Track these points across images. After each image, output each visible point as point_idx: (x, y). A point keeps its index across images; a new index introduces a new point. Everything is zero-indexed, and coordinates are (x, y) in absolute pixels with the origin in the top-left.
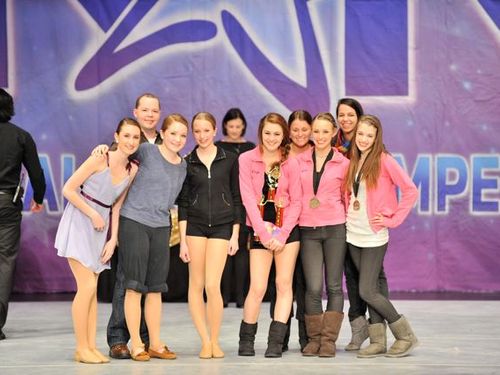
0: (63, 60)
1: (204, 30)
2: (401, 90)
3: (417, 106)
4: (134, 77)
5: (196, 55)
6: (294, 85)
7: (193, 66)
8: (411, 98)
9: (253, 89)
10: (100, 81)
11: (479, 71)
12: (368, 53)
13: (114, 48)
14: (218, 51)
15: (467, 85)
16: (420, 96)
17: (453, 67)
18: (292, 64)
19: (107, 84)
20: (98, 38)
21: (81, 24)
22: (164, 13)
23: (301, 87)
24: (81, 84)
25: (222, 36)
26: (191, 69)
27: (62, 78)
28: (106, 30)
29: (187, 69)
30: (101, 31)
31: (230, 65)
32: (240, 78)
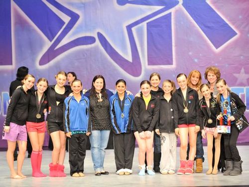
0: (34, 53)
1: (90, 40)
2: (170, 63)
3: (176, 69)
4: (63, 59)
5: (88, 50)
6: (127, 61)
7: (87, 55)
8: (174, 66)
9: (111, 63)
10: (49, 61)
11: (201, 55)
12: (157, 48)
13: (55, 48)
14: (96, 48)
15: (196, 60)
16: (178, 65)
17: (190, 53)
18: (126, 53)
19: (52, 62)
20: (48, 44)
21: (41, 39)
22: (74, 34)
23: (130, 62)
24: (41, 63)
25: (98, 42)
26: (86, 56)
27: (33, 60)
28: (51, 41)
29: (84, 56)
30: (49, 42)
31: (101, 53)
32: (105, 59)
